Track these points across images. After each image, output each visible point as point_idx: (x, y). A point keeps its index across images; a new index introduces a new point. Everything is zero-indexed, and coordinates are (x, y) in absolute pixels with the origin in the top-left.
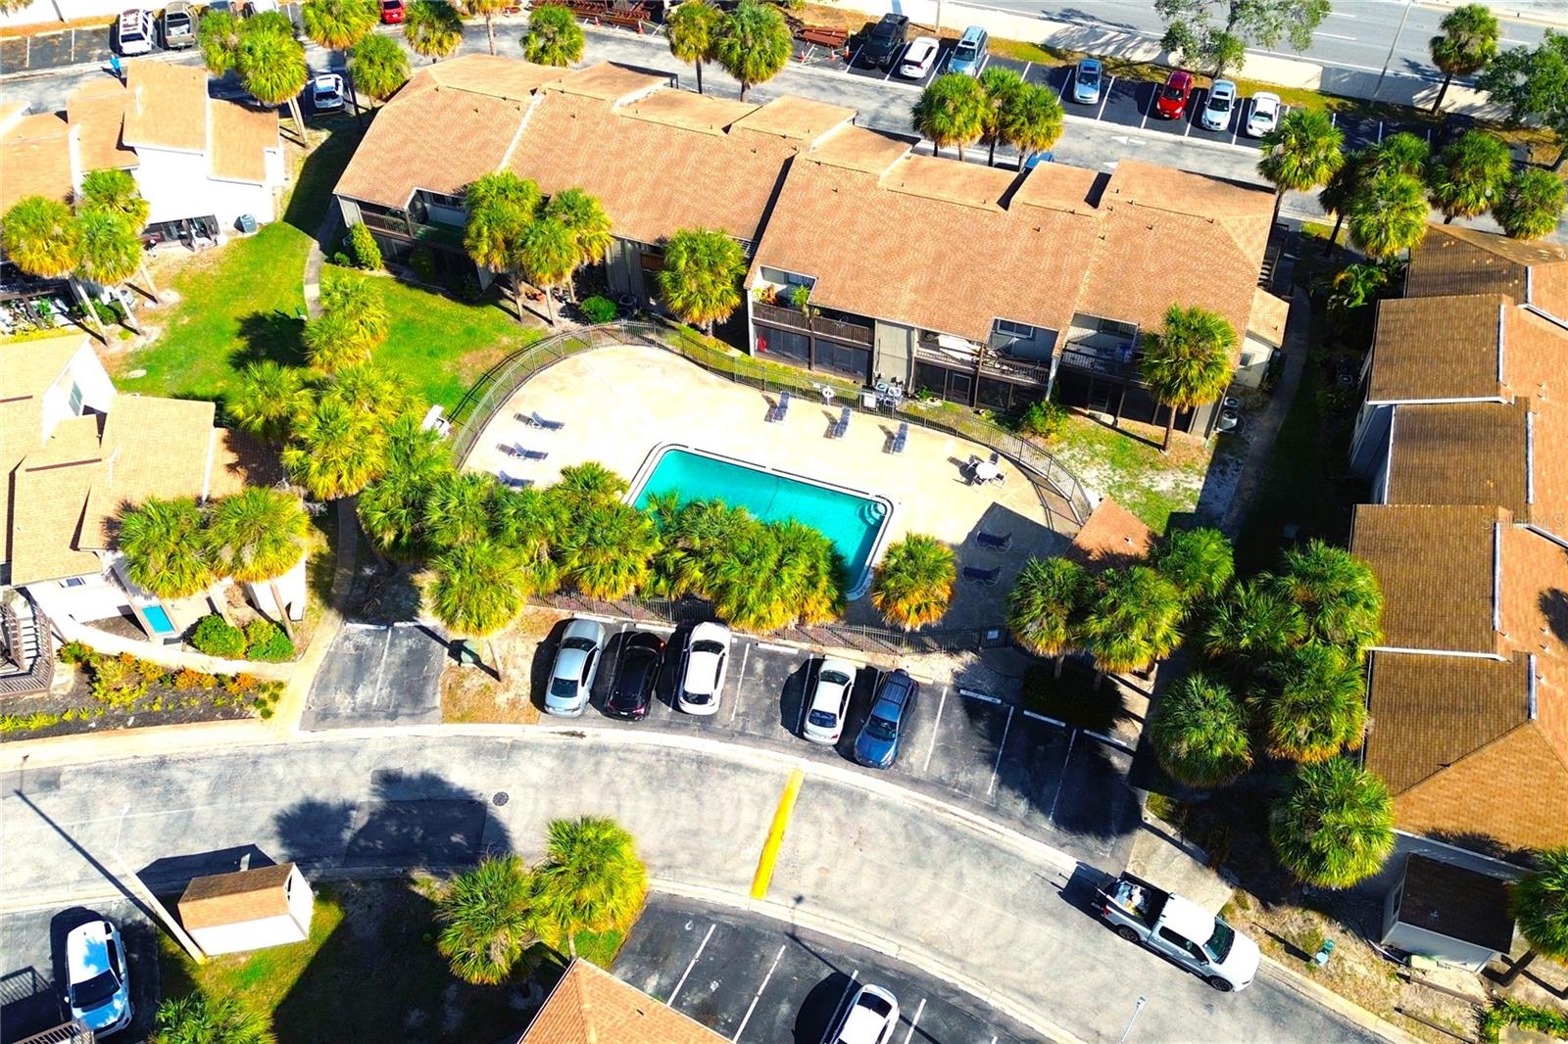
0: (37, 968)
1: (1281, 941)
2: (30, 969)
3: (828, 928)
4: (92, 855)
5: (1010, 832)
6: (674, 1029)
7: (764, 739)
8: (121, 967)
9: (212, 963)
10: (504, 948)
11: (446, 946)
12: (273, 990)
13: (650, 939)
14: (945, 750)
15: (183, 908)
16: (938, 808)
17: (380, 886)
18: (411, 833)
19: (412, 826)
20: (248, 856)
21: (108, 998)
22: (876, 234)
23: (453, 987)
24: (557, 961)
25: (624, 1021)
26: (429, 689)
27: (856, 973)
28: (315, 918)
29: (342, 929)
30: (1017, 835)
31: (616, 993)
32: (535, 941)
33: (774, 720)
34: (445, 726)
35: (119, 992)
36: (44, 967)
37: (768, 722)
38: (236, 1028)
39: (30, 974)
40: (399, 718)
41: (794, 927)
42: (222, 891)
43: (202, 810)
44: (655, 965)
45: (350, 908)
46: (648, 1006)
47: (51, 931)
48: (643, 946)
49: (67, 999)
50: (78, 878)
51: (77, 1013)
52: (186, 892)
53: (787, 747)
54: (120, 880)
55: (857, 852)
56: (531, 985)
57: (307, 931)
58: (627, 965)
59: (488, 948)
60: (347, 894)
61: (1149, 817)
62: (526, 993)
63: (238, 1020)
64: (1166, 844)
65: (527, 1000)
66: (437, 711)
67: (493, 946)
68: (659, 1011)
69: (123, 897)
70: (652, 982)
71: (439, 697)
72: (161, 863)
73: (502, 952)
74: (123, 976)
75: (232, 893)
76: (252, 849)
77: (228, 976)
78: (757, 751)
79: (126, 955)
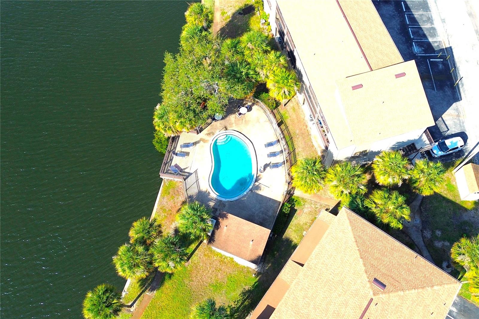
0: (449, 131)
2: (448, 130)
6: (440, 315)
8: (451, 152)
9: (452, 175)
10: (464, 260)
11: (463, 241)
12: (445, 192)
13: (469, 310)
15: (470, 164)
21: (441, 150)
23: (449, 244)
24: (459, 277)
25: (442, 298)
28: (469, 202)
29: (466, 210)
31: (451, 296)
32: (466, 270)
35: (443, 153)
36: (449, 133)
38: (434, 184)
39: (447, 130)
42: (476, 174)
44: (460, 311)
45: (473, 211)
46: (447, 307)
47: (460, 132)
48: (467, 307)
49: (440, 140)
51: (437, 143)
52: (475, 164)
56: (451, 268)
57: (464, 200)
58: (459, 301)
59: (464, 254)
60: (477, 210)
62: (448, 267)
63: (437, 184)
65: (446, 267)
67: (464, 256)
68: (446, 310)
70: (454, 310)
73: (462, 259)
74: (447, 153)
75: (476, 177)
77: (449, 179)
79: (454, 152)
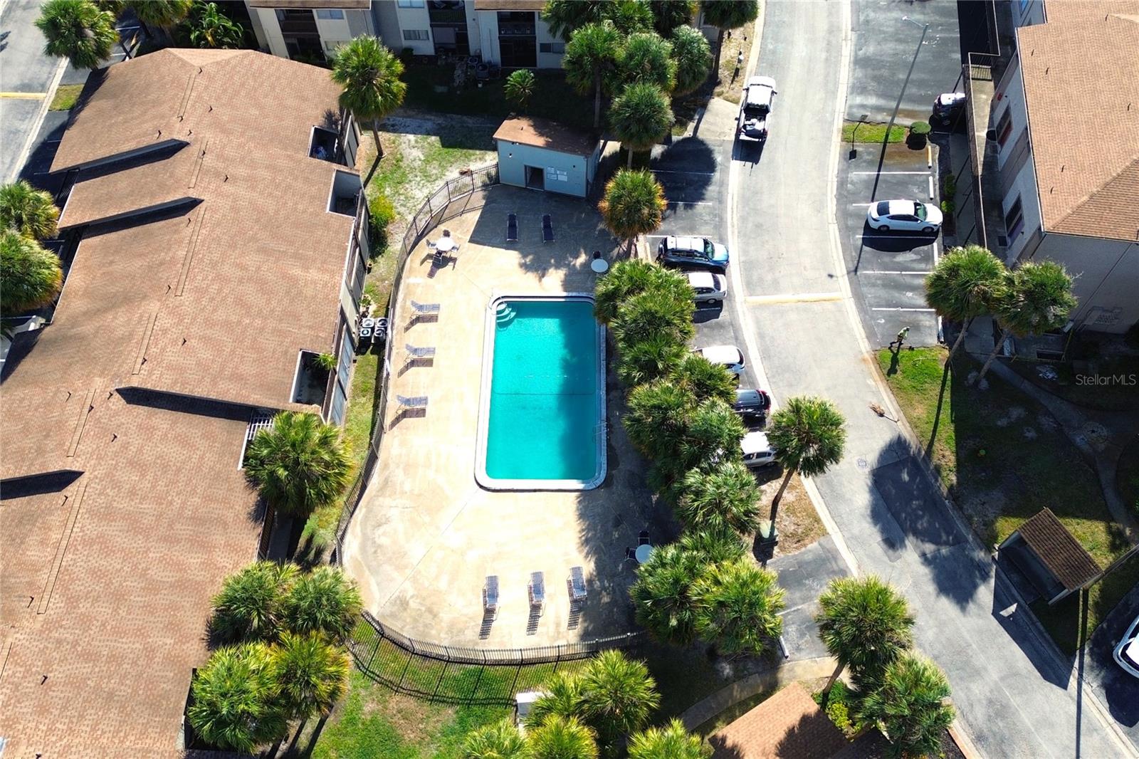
1: (734, 78)
3: (838, 257)
4: (1075, 737)
5: (730, 191)
7: (734, 326)
14: (691, 230)
16: (733, 226)
17: (965, 507)
18: (919, 508)
19: (914, 510)
20: (1001, 613)
22: (240, 302)
23: (999, 423)
26: (809, 557)
27: (858, 236)
29: (1008, 512)
30: (730, 187)
33: (717, 324)
34: (829, 530)
37: (721, 326)
40: (842, 567)
41: (848, 273)
43: (994, 674)
45: (991, 516)
50: (1095, 734)
53: (732, 310)
54: (1076, 699)
55: (785, 255)
60: (984, 525)
61: (688, 133)
64: (701, 125)
66: (821, 542)
69: (1084, 686)
71: (810, 546)
72: (1046, 677)
76: (995, 613)
78: (743, 326)
